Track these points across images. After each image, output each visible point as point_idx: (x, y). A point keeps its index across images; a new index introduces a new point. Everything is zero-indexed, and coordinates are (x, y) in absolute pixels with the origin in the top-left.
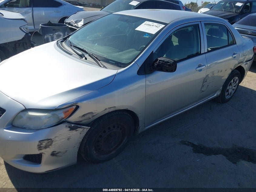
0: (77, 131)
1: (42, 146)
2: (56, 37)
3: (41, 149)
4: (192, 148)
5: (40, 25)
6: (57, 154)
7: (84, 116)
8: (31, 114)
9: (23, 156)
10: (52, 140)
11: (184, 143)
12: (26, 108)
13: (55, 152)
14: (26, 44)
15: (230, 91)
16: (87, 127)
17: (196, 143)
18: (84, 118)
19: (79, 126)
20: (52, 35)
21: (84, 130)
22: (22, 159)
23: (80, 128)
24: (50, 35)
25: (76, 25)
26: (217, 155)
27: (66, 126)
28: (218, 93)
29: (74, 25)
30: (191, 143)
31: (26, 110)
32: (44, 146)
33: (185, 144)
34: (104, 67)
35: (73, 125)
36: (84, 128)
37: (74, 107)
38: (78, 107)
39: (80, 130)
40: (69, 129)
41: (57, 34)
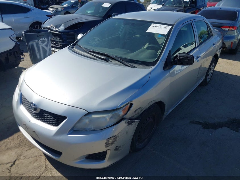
0: (132, 125)
1: (109, 143)
2: (41, 43)
3: (108, 146)
4: (201, 126)
5: (23, 32)
6: (118, 148)
7: (135, 111)
8: (94, 116)
9: (85, 156)
10: (116, 136)
11: (192, 122)
12: (88, 112)
13: (118, 146)
14: (17, 53)
15: (210, 75)
16: (138, 121)
17: (201, 121)
18: (136, 113)
19: (133, 120)
20: (36, 41)
21: (136, 123)
22: (85, 159)
23: (134, 122)
24: (35, 42)
25: (57, 29)
26: (222, 128)
27: (125, 122)
28: (204, 78)
29: (55, 30)
30: (197, 122)
31: (89, 114)
32: (111, 143)
33: (194, 123)
34: (134, 67)
35: (129, 120)
36: (136, 122)
37: (129, 105)
38: (131, 105)
39: (134, 123)
40: (127, 124)
41: (41, 39)
